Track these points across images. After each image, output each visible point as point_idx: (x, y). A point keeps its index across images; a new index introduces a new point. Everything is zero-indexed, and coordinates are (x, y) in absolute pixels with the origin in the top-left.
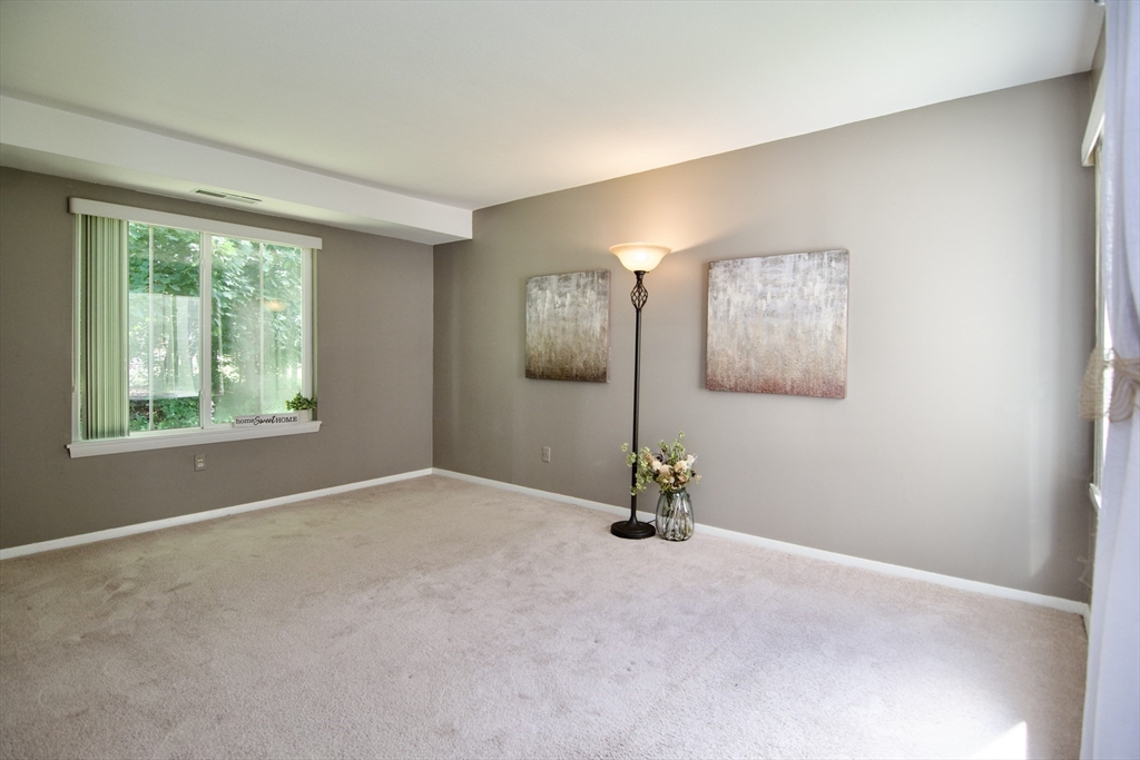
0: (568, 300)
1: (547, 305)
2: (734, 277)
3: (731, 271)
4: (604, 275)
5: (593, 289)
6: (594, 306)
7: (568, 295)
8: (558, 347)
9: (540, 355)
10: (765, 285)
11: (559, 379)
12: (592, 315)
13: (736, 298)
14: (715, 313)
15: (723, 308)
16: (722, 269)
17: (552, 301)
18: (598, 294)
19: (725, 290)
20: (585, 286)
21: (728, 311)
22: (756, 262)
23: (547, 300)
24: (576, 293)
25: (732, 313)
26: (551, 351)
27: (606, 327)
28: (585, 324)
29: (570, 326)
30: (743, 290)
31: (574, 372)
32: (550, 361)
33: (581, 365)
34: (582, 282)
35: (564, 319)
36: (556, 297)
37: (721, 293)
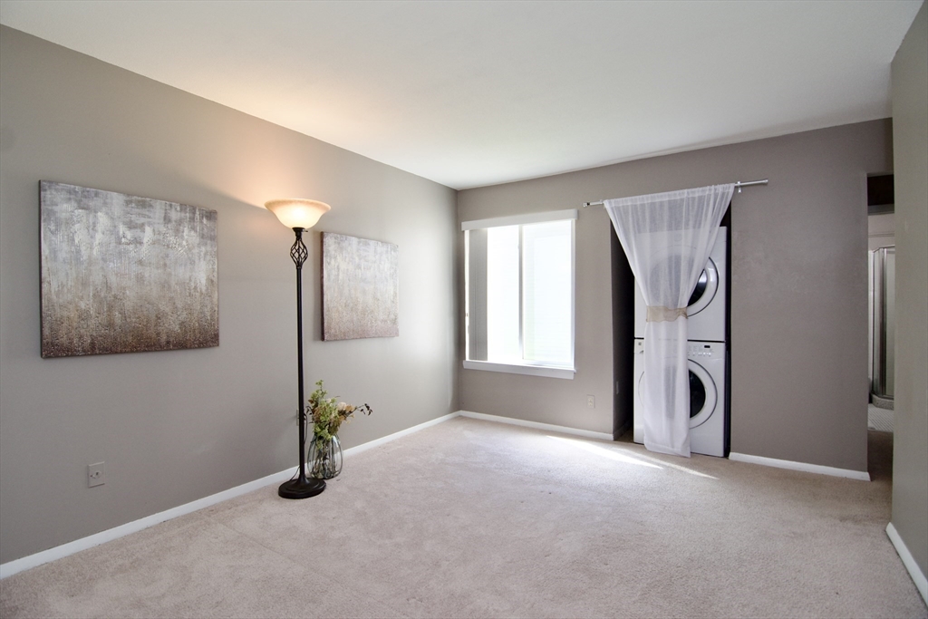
0: (148, 235)
1: (99, 237)
2: (341, 249)
3: (339, 243)
4: (211, 215)
5: (193, 228)
6: (196, 251)
7: (148, 230)
8: (129, 305)
9: (84, 316)
10: (360, 259)
11: (132, 352)
12: (193, 262)
13: (343, 266)
14: (329, 276)
15: (334, 272)
16: (333, 240)
17: (113, 230)
18: (203, 236)
19: (335, 258)
20: (180, 222)
21: (338, 275)
22: (354, 240)
23: (100, 228)
24: (163, 229)
25: (340, 277)
26: (110, 308)
27: (215, 280)
28: (181, 273)
29: (151, 274)
30: (347, 260)
31: (164, 338)
32: (110, 325)
33: (177, 328)
34: (174, 215)
35: (140, 262)
36: (122, 229)
37: (333, 260)
